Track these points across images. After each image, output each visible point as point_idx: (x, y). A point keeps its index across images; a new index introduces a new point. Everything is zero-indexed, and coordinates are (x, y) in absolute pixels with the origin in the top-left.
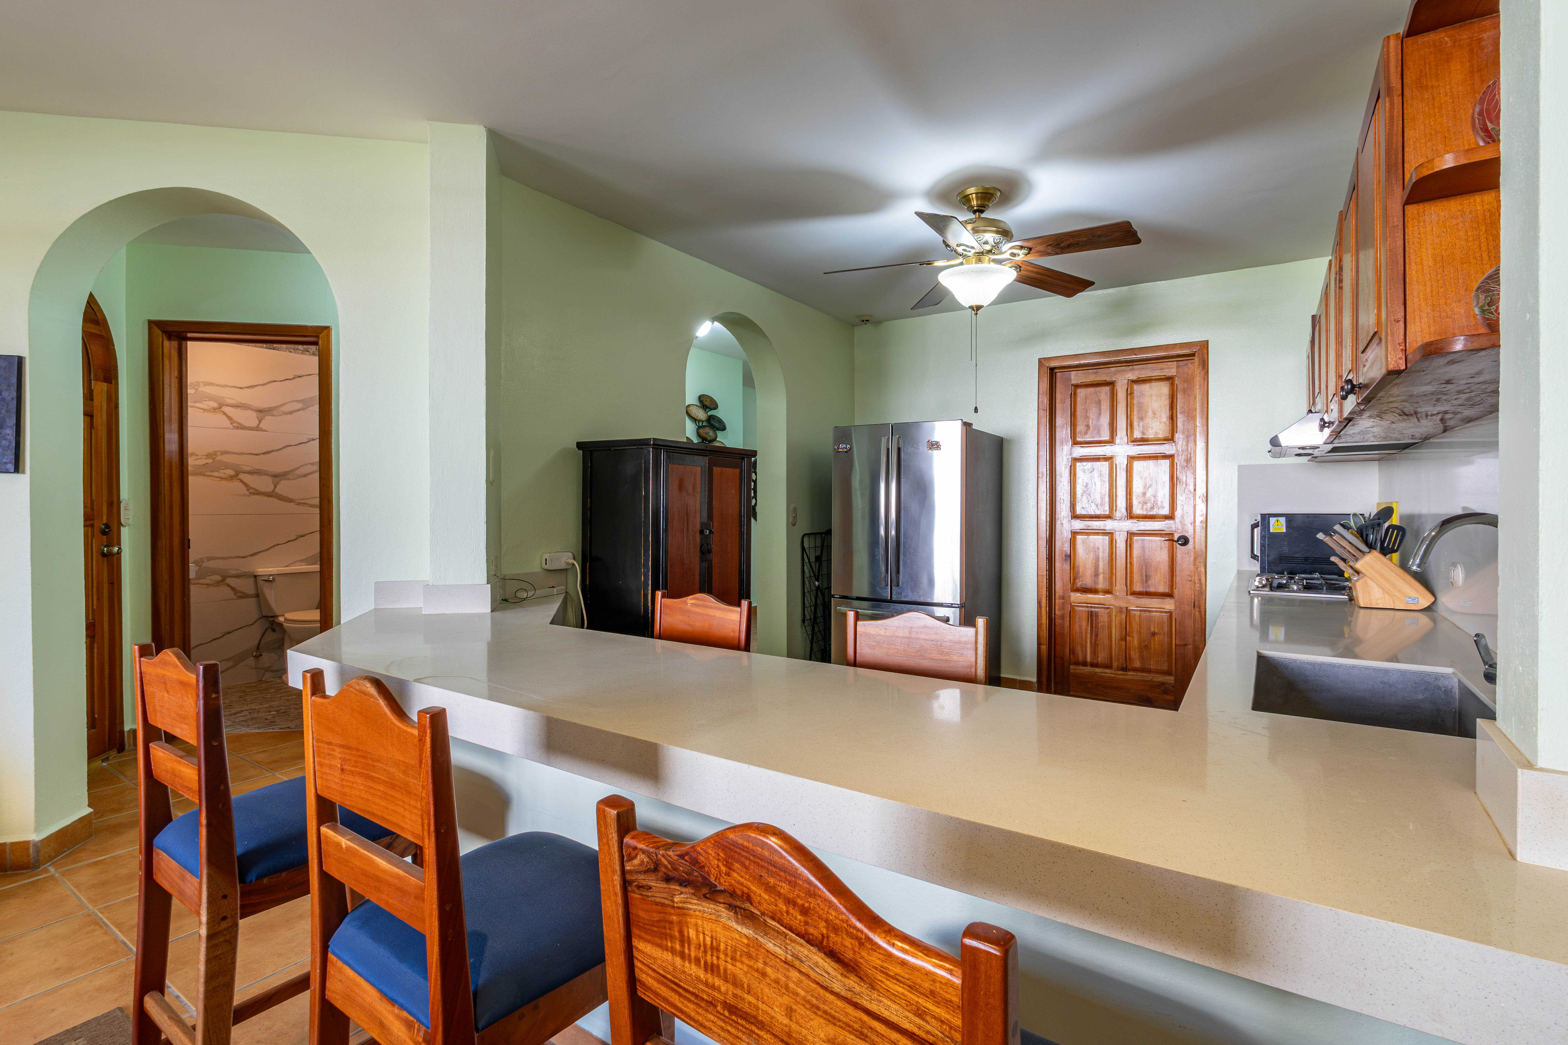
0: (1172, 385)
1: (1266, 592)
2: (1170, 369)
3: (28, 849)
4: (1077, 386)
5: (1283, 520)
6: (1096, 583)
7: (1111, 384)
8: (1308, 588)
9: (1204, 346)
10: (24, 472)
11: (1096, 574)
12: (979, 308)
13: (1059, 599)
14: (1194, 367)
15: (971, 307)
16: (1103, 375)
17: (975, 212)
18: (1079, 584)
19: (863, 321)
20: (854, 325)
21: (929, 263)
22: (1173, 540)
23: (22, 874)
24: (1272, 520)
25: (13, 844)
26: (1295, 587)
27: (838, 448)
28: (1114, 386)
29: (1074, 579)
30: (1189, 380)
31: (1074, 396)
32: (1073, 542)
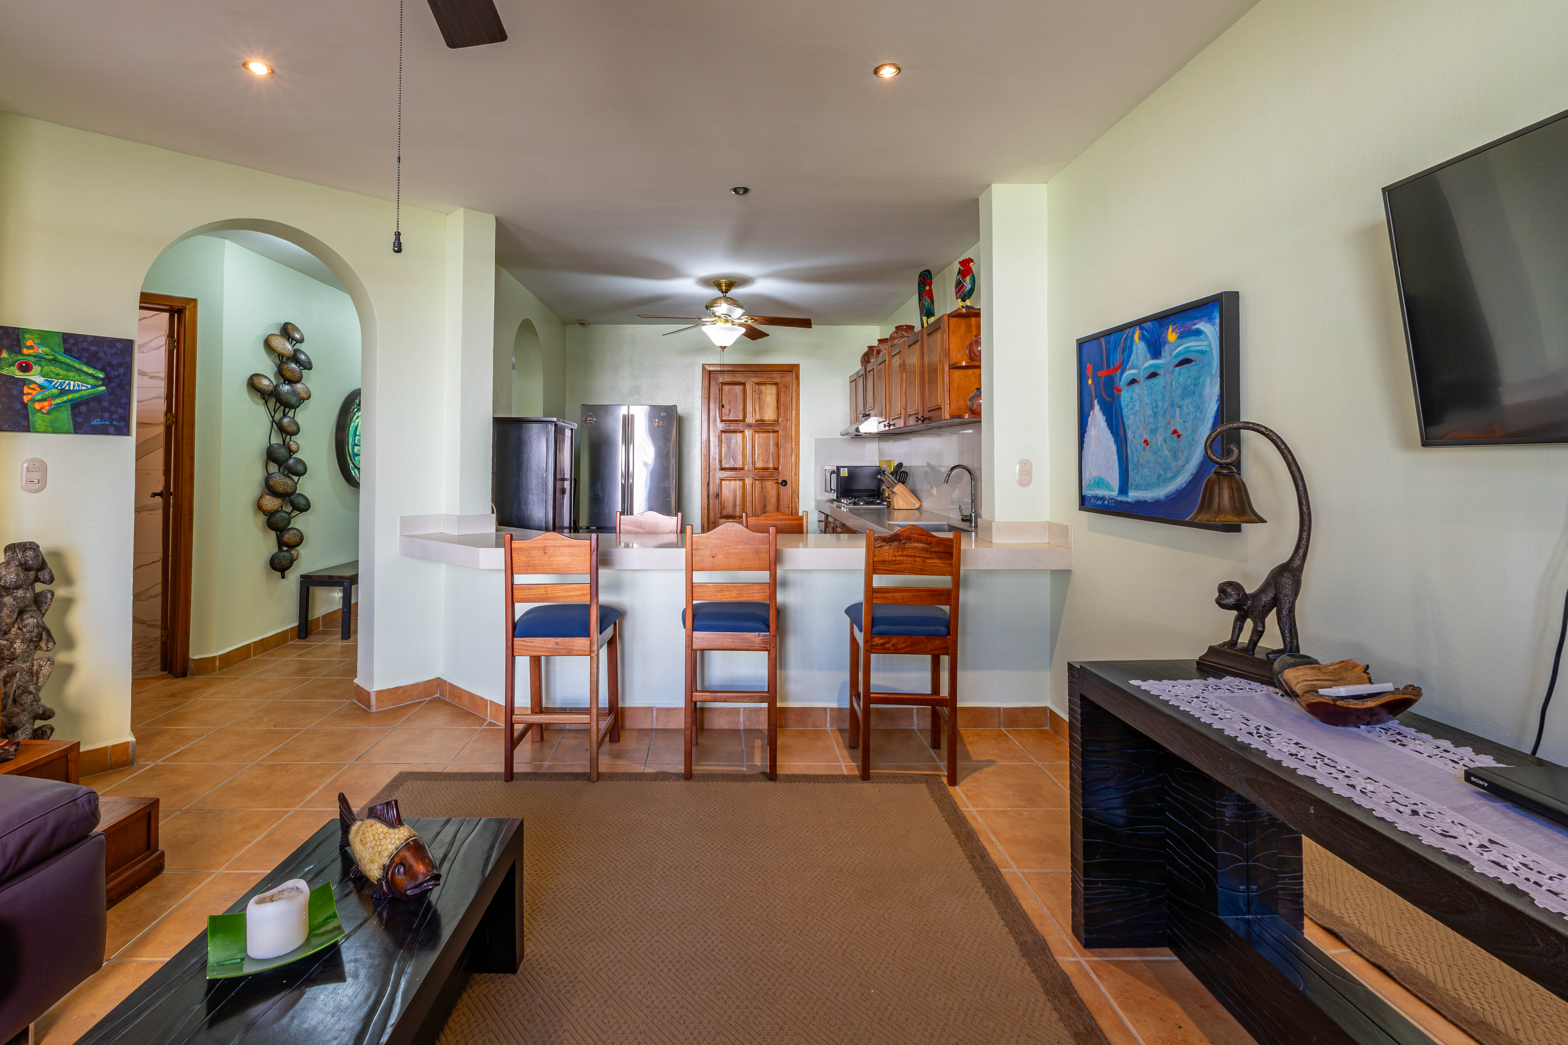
0: (778, 387)
1: (851, 506)
2: (777, 377)
3: (127, 749)
4: (723, 384)
5: (846, 469)
6: (734, 511)
7: (744, 384)
8: (867, 504)
9: (797, 366)
10: (131, 436)
11: (735, 506)
12: (725, 347)
13: (712, 524)
14: (789, 378)
15: (721, 347)
16: (739, 378)
17: (723, 292)
18: (724, 513)
19: (581, 324)
20: (566, 324)
21: (700, 319)
22: (779, 483)
23: (122, 771)
24: (842, 469)
25: (114, 746)
26: (862, 504)
27: (586, 420)
28: (745, 385)
29: (721, 510)
30: (786, 386)
31: (721, 390)
32: (721, 485)
